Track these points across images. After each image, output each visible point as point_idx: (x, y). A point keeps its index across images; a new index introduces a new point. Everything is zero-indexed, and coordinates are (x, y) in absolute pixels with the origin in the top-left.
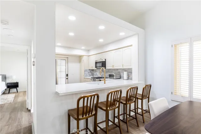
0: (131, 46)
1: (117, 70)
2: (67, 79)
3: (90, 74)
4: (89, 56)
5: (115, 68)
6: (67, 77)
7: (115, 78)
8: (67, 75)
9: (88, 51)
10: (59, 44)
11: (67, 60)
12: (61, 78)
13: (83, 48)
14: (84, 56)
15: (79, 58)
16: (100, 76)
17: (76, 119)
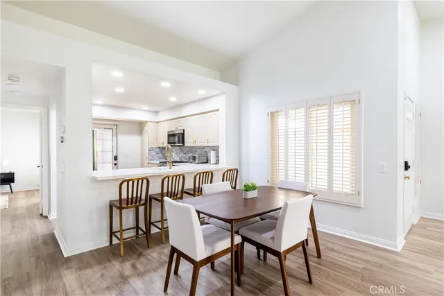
0: (218, 110)
1: (203, 148)
2: (115, 164)
3: (160, 155)
4: (158, 122)
5: (198, 144)
6: (115, 162)
7: (197, 161)
8: (116, 158)
9: (157, 112)
10: (99, 102)
11: (115, 131)
12: (103, 163)
13: (146, 108)
14: (148, 122)
15: (140, 127)
16: (178, 160)
17: (118, 208)
